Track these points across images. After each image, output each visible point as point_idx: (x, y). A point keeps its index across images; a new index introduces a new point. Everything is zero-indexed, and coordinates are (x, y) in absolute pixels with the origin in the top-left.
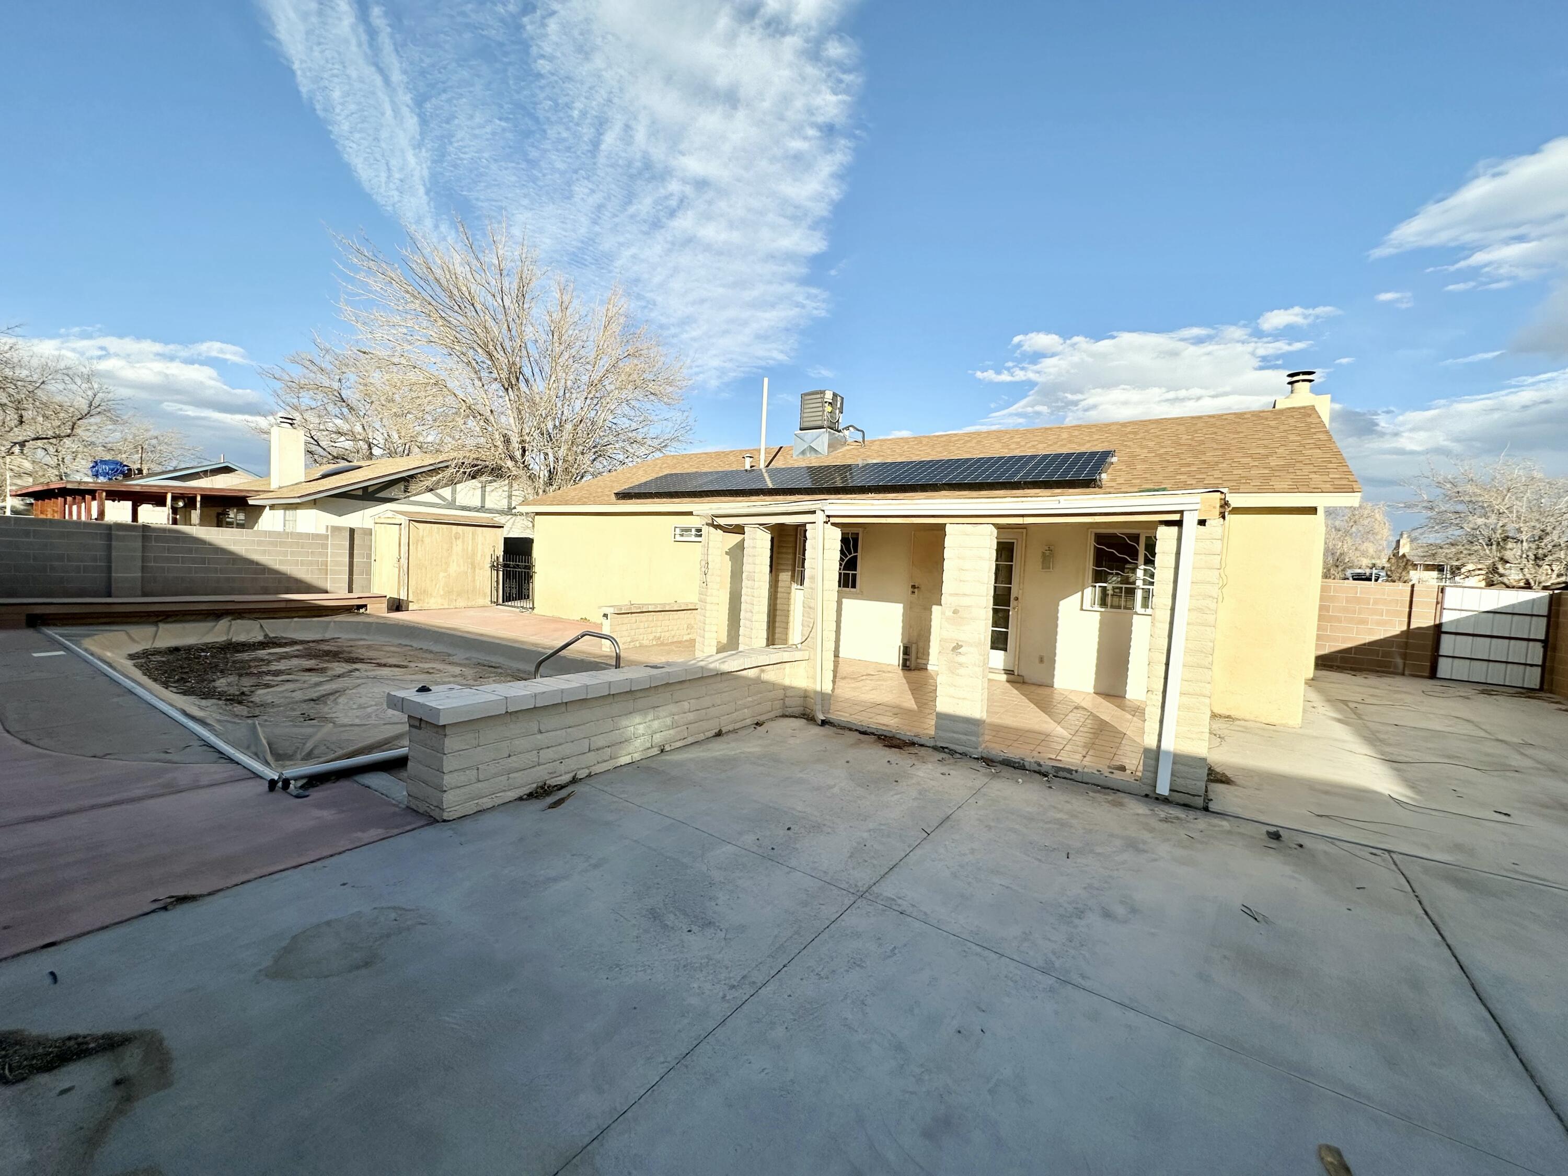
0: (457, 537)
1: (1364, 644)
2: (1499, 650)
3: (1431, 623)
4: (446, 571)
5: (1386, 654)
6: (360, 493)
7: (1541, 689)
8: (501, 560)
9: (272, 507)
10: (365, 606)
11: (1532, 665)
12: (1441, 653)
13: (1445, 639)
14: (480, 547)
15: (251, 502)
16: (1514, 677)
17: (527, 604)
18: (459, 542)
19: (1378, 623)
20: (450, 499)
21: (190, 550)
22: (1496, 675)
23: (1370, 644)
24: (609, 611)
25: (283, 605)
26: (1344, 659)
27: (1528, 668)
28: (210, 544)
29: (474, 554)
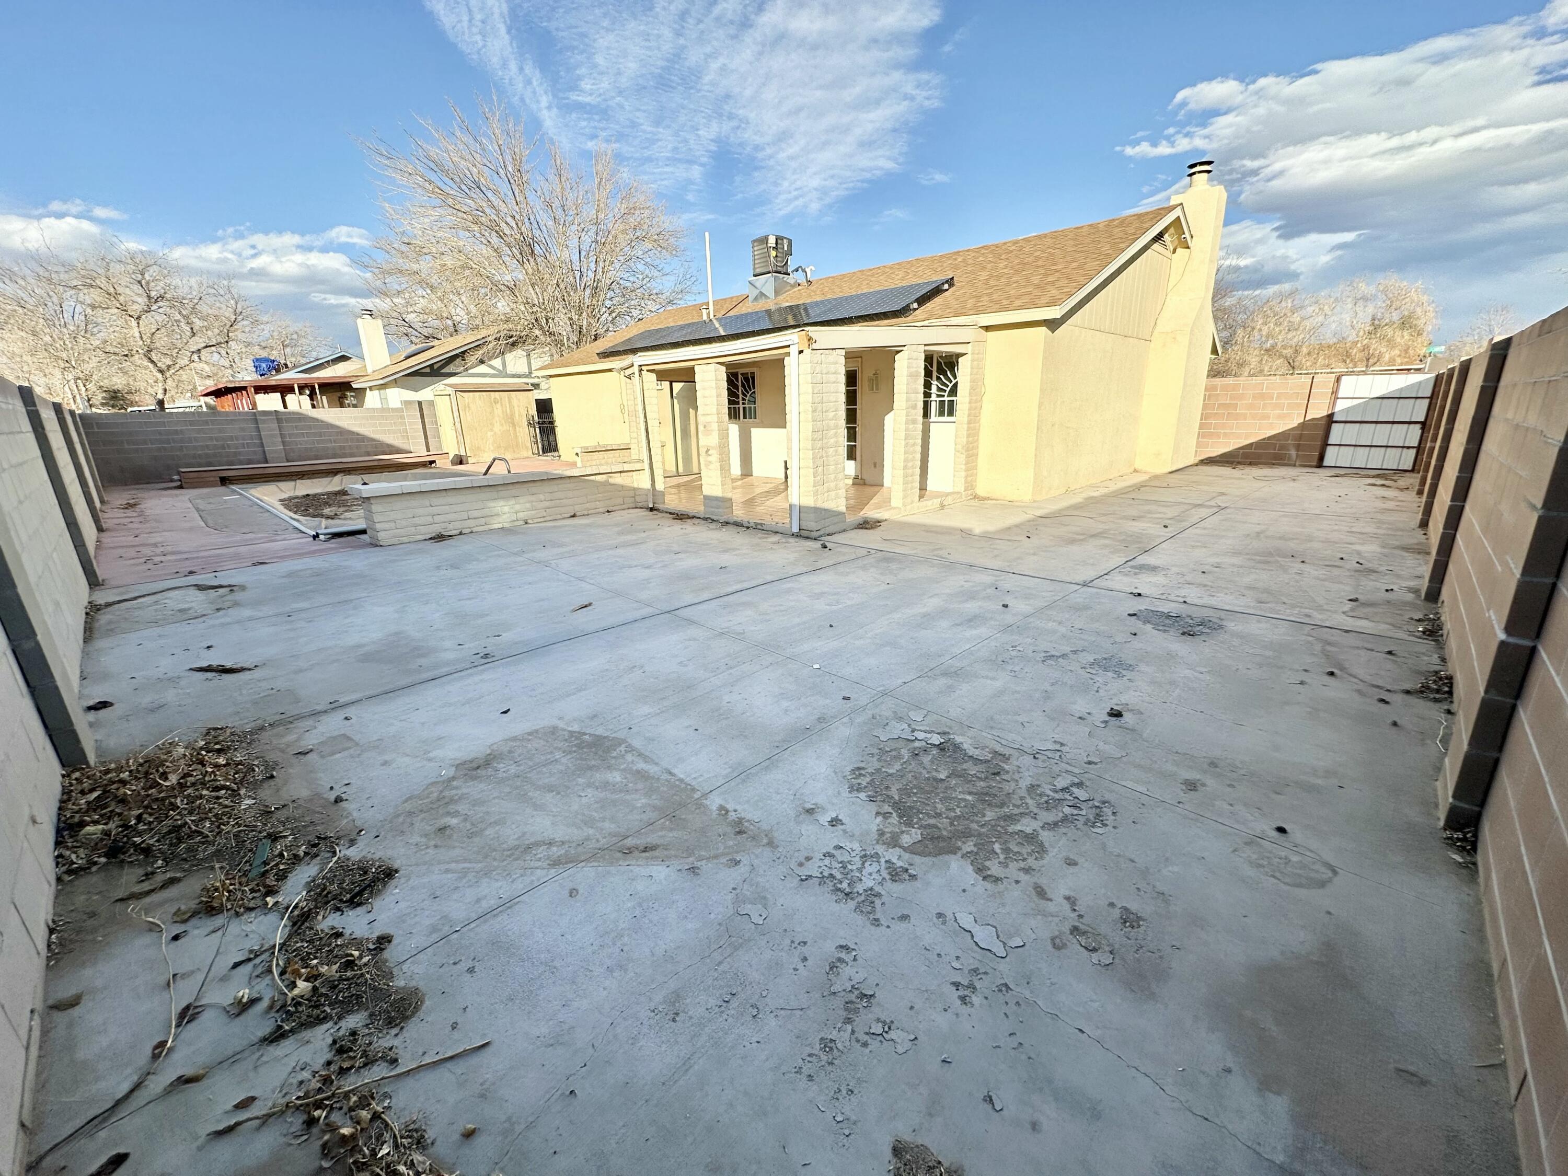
0: (496, 402)
1: (1264, 439)
2: (1381, 434)
3: (1325, 413)
4: (492, 430)
5: (1282, 447)
6: (428, 370)
7: (1413, 471)
8: (536, 418)
9: (371, 388)
10: (434, 462)
11: (1408, 448)
12: (1329, 442)
13: (1335, 428)
14: (516, 408)
15: (354, 386)
16: (1391, 460)
17: (556, 454)
18: (499, 406)
19: (1280, 417)
20: (501, 368)
21: (310, 427)
22: (1376, 459)
23: (1269, 438)
24: (579, 451)
25: (376, 463)
26: (1246, 456)
27: (1405, 450)
28: (322, 421)
29: (512, 415)
